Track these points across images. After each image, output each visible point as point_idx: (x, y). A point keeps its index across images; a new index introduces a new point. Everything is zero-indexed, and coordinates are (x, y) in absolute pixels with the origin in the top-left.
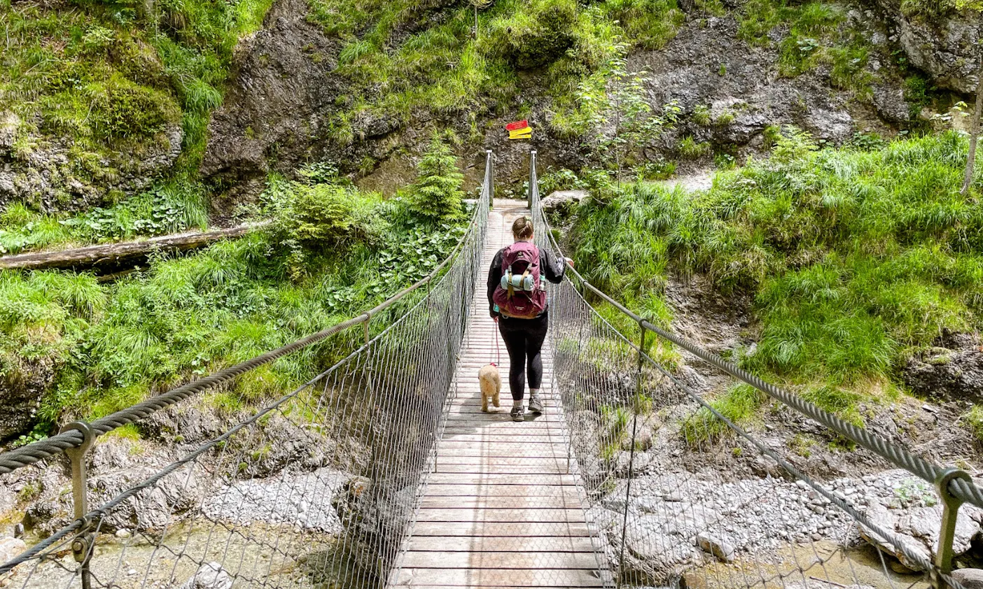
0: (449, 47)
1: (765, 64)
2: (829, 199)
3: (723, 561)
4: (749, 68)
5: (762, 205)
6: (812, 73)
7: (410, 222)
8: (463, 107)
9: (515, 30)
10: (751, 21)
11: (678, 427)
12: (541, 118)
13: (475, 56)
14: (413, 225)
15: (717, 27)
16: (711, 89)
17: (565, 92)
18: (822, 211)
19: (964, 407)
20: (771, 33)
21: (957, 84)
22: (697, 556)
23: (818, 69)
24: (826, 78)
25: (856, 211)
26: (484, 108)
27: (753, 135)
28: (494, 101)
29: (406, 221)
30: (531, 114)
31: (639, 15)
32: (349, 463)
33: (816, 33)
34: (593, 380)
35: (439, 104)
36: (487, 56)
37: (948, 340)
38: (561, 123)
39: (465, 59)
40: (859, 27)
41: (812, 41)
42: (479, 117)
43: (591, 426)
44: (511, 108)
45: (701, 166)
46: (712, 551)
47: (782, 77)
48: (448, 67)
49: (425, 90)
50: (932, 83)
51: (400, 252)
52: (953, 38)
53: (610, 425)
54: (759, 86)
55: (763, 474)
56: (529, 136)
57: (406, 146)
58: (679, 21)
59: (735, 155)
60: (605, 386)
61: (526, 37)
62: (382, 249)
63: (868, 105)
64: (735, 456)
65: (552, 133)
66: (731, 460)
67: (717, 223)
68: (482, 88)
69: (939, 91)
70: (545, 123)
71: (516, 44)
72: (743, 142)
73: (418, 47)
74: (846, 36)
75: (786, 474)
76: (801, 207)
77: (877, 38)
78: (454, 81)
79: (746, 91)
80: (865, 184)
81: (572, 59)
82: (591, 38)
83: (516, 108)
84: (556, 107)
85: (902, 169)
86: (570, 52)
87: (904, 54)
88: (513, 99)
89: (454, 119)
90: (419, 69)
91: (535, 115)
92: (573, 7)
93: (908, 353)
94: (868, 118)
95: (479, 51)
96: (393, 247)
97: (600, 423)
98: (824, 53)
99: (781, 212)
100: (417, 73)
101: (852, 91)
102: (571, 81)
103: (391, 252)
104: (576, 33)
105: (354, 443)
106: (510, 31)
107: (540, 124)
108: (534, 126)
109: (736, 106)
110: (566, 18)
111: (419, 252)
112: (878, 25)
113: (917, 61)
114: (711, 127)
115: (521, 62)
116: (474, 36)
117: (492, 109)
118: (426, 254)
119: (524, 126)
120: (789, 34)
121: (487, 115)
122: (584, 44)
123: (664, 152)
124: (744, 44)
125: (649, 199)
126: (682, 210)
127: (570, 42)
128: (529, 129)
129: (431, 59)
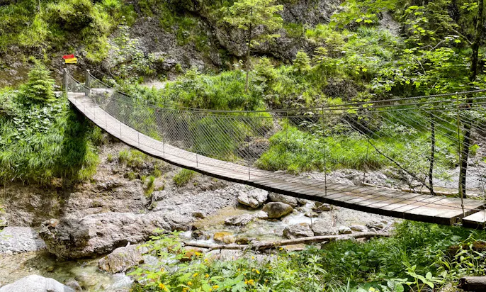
0: (25, 14)
1: (171, 39)
2: (207, 93)
3: (203, 218)
4: (166, 40)
5: (185, 95)
6: (189, 44)
7: (28, 103)
8: (38, 46)
9: (62, 10)
10: (164, 21)
11: (171, 180)
12: (81, 54)
13: (41, 21)
14: (30, 105)
15: (151, 21)
16: (153, 47)
17: (91, 43)
18: (206, 97)
19: (255, 160)
20: (172, 27)
21: (235, 52)
22: (194, 219)
23: (191, 43)
24: (194, 47)
25: (216, 97)
26: (50, 47)
27: (171, 67)
28: (55, 44)
29: (26, 102)
30: (75, 52)
31: (118, 12)
32: (21, 222)
33: (188, 29)
34: (137, 167)
35: (24, 44)
36: (48, 22)
37: (248, 139)
38: (92, 57)
39: (35, 22)
40: (202, 29)
41: (188, 32)
42: (48, 51)
43: (139, 184)
44: (64, 48)
45: (153, 79)
46: (199, 216)
47: (178, 45)
48: (26, 25)
49: (14, 35)
50: (227, 52)
51: (26, 118)
52: (234, 37)
53: (147, 183)
54: (170, 48)
55: (204, 190)
56: (76, 62)
57: (7, 64)
58: (136, 17)
59: (165, 74)
60: (142, 169)
61: (69, 15)
62: (14, 116)
63: (209, 59)
64: (195, 185)
65: (87, 61)
66: (194, 187)
67: (172, 102)
68: (48, 37)
69: (230, 55)
70: (83, 57)
71: (64, 18)
72: (168, 70)
73: (7, 13)
74: (198, 32)
75: (211, 188)
76: (199, 96)
77: (208, 33)
78: (30, 32)
79: (166, 49)
80: (216, 87)
81: (92, 28)
82: (100, 20)
83: (67, 48)
84: (87, 49)
85: (227, 83)
86: (92, 25)
87: (218, 41)
88: (64, 44)
89: (33, 52)
90: (9, 24)
91: (77, 52)
92: (89, 4)
93: (238, 144)
94: (209, 63)
95: (43, 19)
96: (21, 115)
97: (142, 183)
98: (191, 37)
99: (192, 98)
100: (8, 26)
101: (203, 53)
102: (93, 38)
103: (20, 118)
104: (92, 16)
105: (21, 212)
106: (59, 11)
107: (80, 57)
108: (77, 57)
109: (164, 55)
110: (87, 9)
111: (39, 117)
112: (208, 28)
113: (222, 43)
114: (155, 63)
115: (66, 27)
116: (38, 11)
117: (54, 48)
118: (43, 118)
119: (73, 57)
120: (178, 28)
121: (51, 50)
122: (97, 22)
123: (137, 73)
124: (163, 30)
125: (143, 92)
126: (158, 97)
127: (91, 20)
128: (75, 59)
129: (16, 20)
